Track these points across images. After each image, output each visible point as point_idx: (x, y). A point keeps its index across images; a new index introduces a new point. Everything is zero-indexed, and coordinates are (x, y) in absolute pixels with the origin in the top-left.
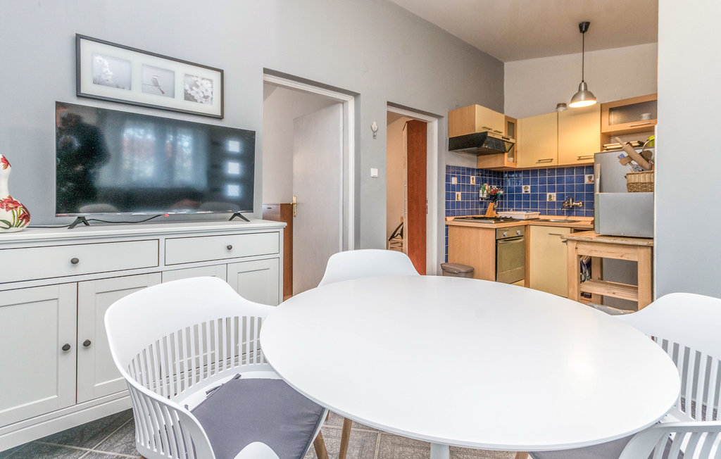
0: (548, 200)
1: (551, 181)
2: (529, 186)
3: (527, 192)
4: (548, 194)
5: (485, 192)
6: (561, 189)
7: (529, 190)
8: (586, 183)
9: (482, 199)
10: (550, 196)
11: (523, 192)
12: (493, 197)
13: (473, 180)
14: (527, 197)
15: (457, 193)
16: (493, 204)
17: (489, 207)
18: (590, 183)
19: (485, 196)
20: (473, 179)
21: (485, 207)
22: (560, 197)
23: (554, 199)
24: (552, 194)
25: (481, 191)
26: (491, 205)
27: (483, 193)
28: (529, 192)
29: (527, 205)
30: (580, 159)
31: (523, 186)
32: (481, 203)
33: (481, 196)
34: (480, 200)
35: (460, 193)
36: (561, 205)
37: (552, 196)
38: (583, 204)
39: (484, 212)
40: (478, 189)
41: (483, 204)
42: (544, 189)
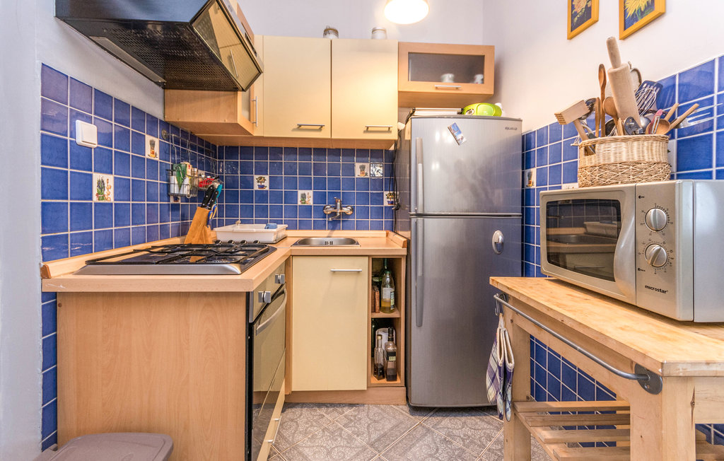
0: (299, 203)
1: (305, 170)
2: (267, 177)
3: (263, 187)
4: (300, 192)
5: (187, 181)
6: (320, 184)
7: (267, 184)
8: (356, 176)
9: (176, 198)
10: (304, 196)
11: (256, 188)
12: (204, 196)
13: (152, 147)
14: (262, 196)
15: (97, 177)
16: (206, 211)
17: (196, 216)
18: (362, 176)
19: (186, 191)
20: (152, 144)
21: (184, 217)
22: (319, 198)
23: (310, 201)
24: (306, 192)
25: (174, 179)
26: (201, 213)
27: (180, 186)
28: (267, 189)
29: (263, 211)
30: (367, 130)
31: (256, 177)
32: (175, 208)
33: (175, 189)
34: (172, 201)
35: (109, 179)
36: (320, 212)
37: (307, 196)
38: (353, 209)
39: (183, 231)
40: (168, 173)
41: (180, 210)
42: (293, 184)
